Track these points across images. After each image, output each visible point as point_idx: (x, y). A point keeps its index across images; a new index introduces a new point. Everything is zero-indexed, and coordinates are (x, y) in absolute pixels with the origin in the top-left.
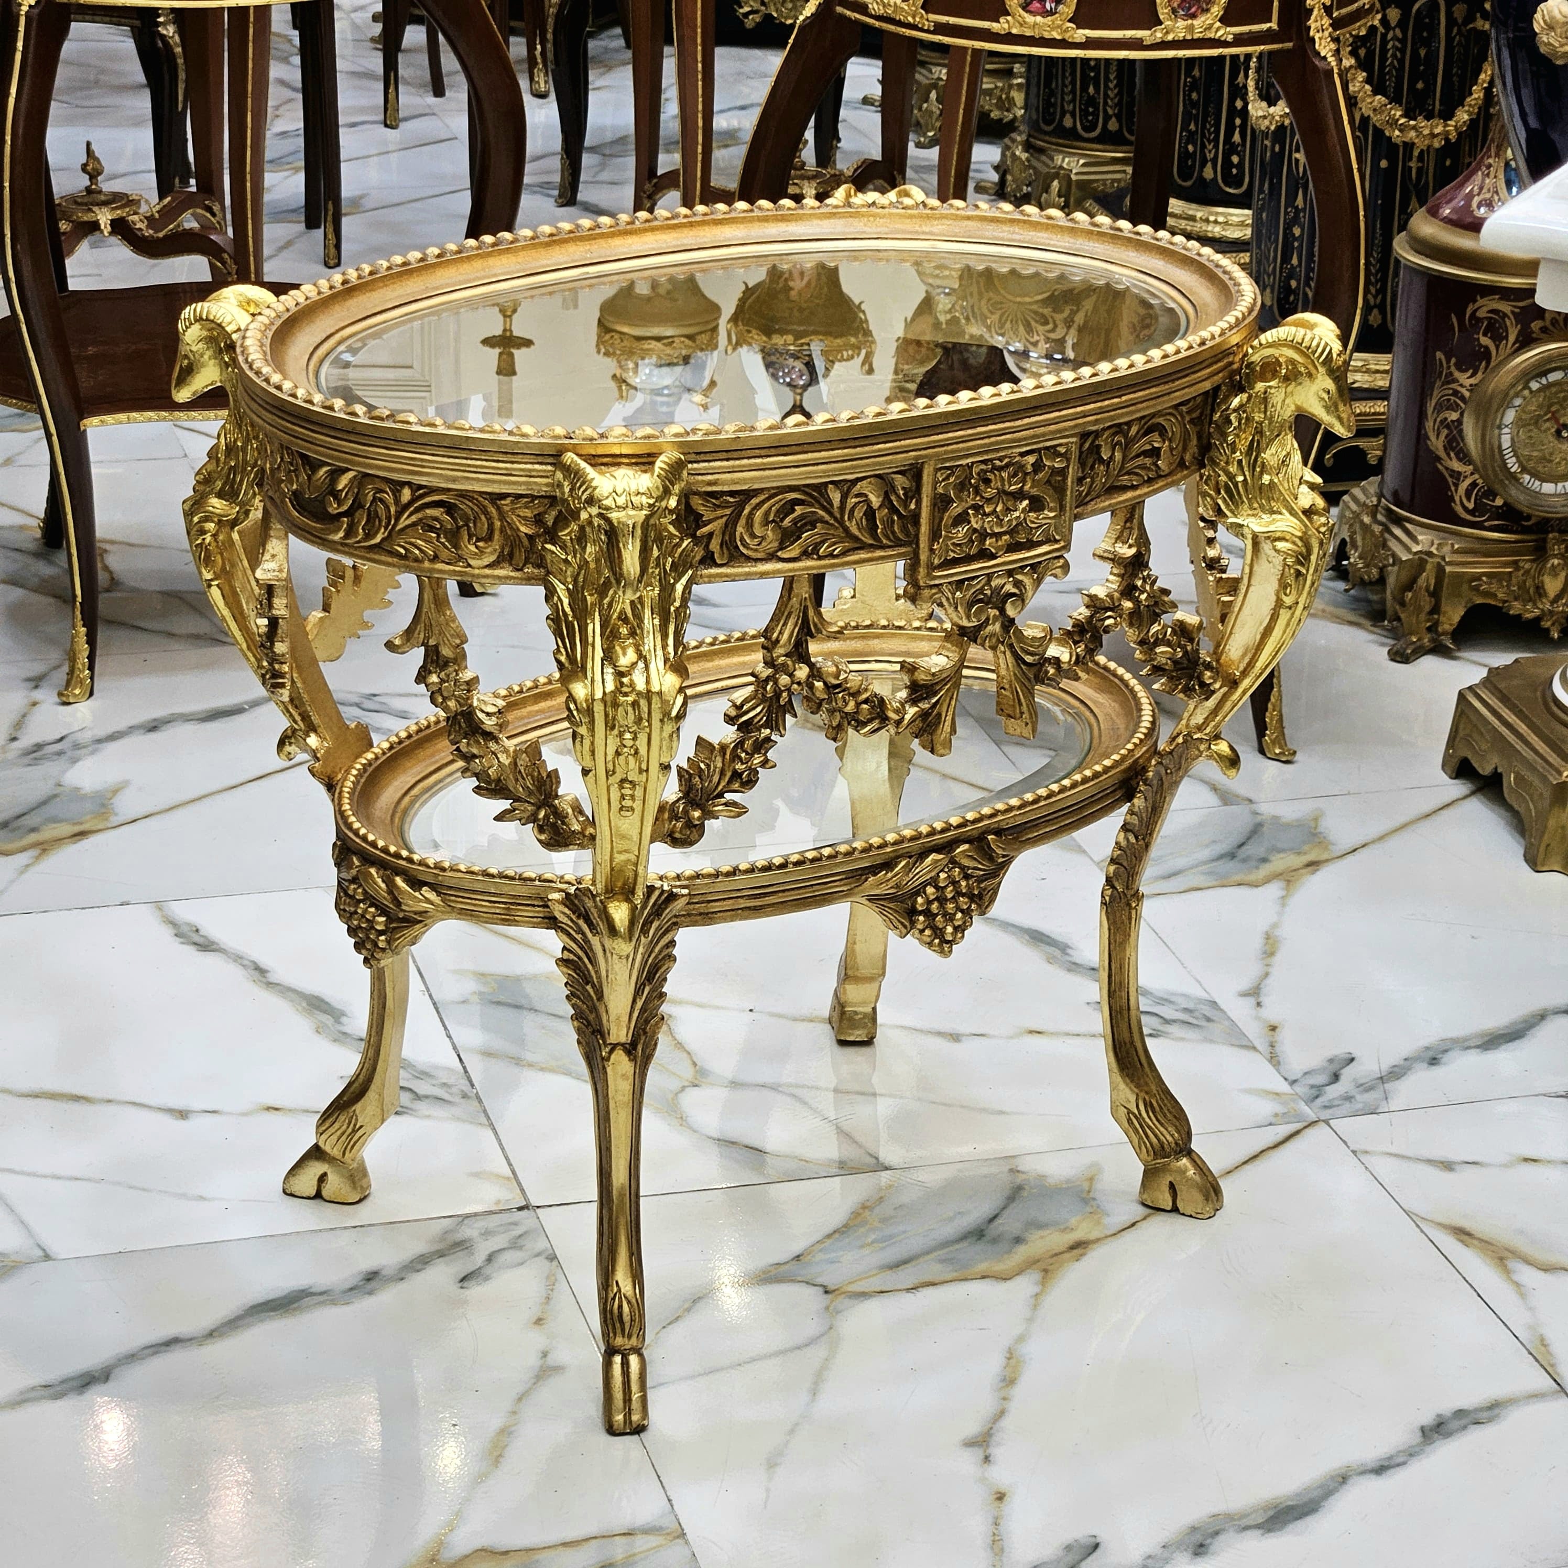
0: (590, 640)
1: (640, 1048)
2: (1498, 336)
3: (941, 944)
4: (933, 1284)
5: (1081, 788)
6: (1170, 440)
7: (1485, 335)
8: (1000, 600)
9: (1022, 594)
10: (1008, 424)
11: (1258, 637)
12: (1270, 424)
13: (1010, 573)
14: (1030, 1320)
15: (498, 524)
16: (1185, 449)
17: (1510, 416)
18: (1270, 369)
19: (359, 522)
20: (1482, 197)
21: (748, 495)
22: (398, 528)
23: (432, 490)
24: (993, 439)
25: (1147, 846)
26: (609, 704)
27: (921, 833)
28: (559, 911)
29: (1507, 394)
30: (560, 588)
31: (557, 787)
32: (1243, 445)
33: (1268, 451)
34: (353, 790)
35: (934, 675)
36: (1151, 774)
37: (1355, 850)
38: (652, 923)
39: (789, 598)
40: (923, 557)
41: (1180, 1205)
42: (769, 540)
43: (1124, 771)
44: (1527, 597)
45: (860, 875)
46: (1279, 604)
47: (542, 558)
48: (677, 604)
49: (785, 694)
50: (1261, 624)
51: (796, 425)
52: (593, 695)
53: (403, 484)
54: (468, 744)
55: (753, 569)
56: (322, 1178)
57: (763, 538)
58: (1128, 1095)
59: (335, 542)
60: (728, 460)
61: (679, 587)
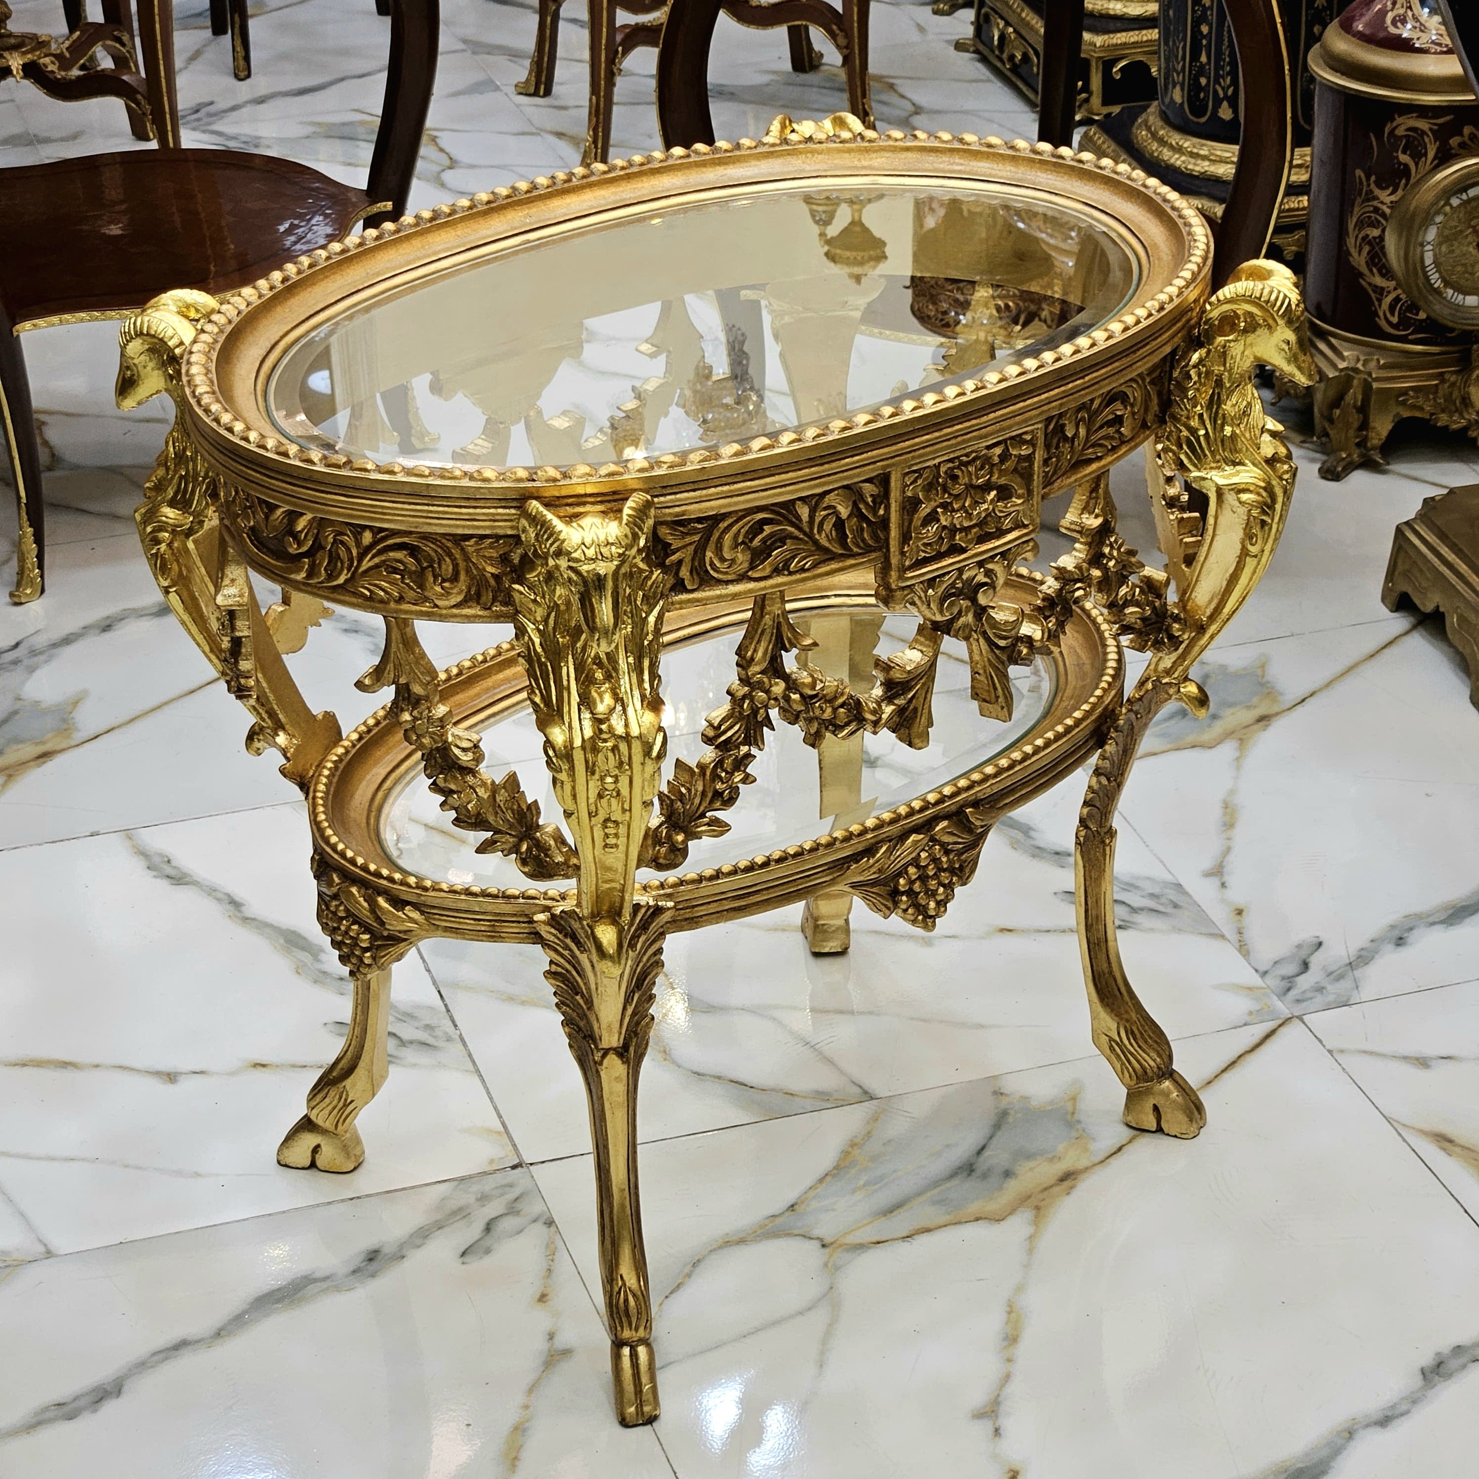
0: (565, 683)
1: (632, 1049)
2: (1418, 155)
3: (924, 920)
4: (928, 1230)
5: (1054, 746)
6: (1132, 406)
7: (1404, 152)
8: (971, 591)
9: (993, 582)
10: (974, 422)
11: (1225, 583)
12: (1230, 375)
13: (980, 564)
14: (1027, 1266)
15: (462, 565)
16: (1146, 410)
17: (1432, 234)
18: (1228, 323)
19: (321, 564)
20: (1395, 12)
21: (717, 519)
22: (361, 570)
23: (394, 533)
24: (959, 439)
25: (1119, 785)
26: (588, 749)
27: (899, 815)
28: (546, 931)
29: (1428, 213)
30: (530, 627)
31: (538, 818)
32: (1204, 399)
33: (1229, 403)
34: (327, 793)
35: (909, 672)
36: (1121, 722)
37: (1303, 700)
38: (639, 937)
39: (762, 616)
40: (894, 561)
41: (1164, 1125)
42: (739, 562)
43: (1095, 721)
44: (1453, 408)
45: (842, 865)
46: (1244, 553)
47: (511, 597)
48: (650, 637)
49: (762, 711)
50: (1227, 571)
51: (761, 449)
52: (571, 741)
53: (365, 527)
54: (445, 780)
55: (724, 592)
56: (316, 1150)
57: (733, 561)
58: (1110, 1024)
59: (297, 581)
60: (694, 490)
61: (652, 619)
